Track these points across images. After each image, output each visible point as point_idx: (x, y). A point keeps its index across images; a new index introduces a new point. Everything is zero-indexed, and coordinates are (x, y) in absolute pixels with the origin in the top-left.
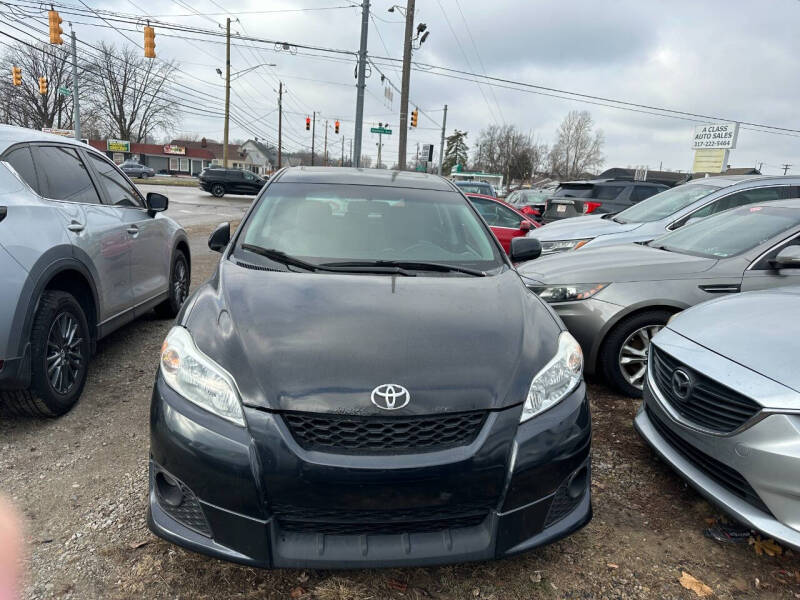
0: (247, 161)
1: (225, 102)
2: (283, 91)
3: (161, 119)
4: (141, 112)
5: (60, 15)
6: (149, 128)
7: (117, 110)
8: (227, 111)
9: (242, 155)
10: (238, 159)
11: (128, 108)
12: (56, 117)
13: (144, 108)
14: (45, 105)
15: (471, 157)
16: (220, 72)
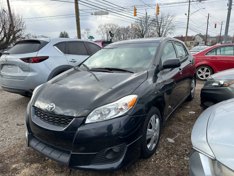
0: (195, 41)
1: (187, 23)
2: (209, 16)
3: (170, 32)
4: (165, 30)
5: (136, 8)
6: (166, 35)
7: (158, 31)
8: (188, 26)
9: (193, 39)
10: (192, 41)
11: (161, 30)
12: (145, 35)
13: (166, 29)
14: (143, 33)
16: (186, 14)
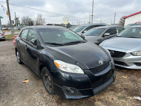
15: (21, 22)
